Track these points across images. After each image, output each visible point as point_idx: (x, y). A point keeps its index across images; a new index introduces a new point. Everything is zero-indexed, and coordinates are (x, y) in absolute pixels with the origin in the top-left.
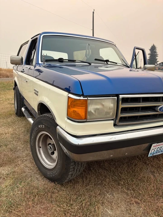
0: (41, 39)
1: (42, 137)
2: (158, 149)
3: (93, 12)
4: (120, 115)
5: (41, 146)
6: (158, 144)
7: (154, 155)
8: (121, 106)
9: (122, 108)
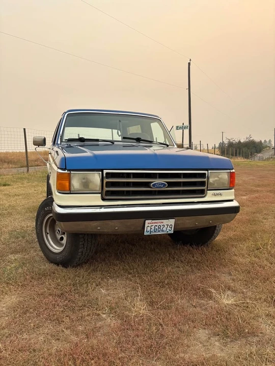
0: (65, 117)
1: (51, 218)
2: (157, 228)
3: (189, 64)
4: (106, 189)
5: (48, 232)
6: (154, 221)
7: (152, 234)
8: (106, 180)
9: (107, 182)
